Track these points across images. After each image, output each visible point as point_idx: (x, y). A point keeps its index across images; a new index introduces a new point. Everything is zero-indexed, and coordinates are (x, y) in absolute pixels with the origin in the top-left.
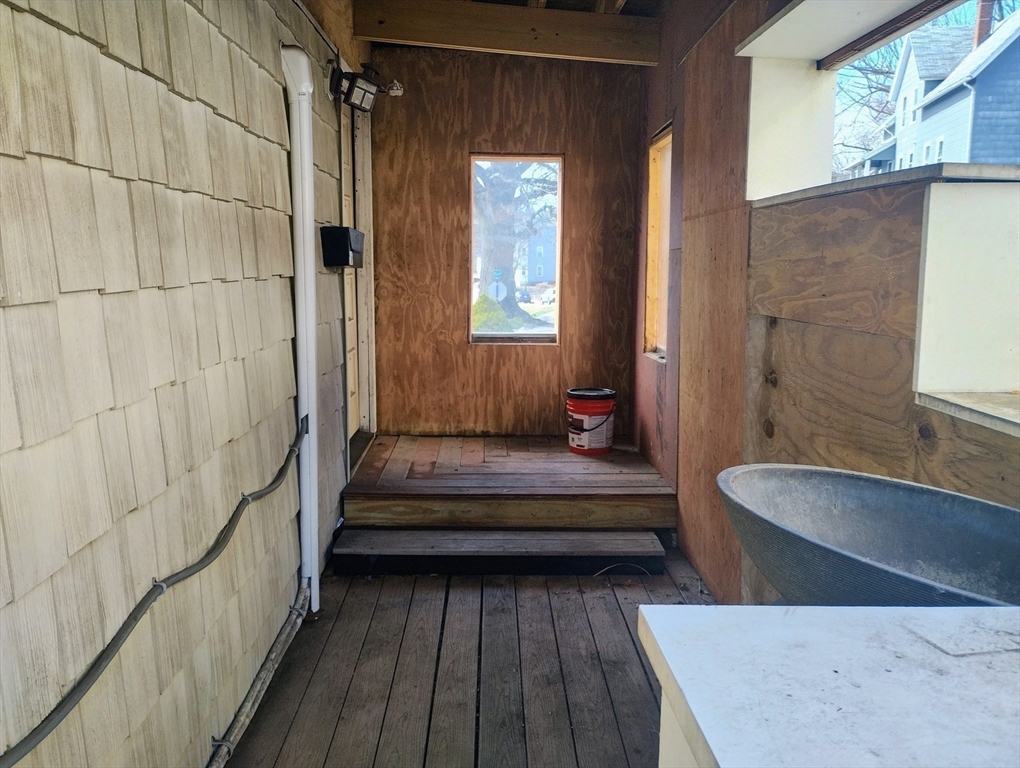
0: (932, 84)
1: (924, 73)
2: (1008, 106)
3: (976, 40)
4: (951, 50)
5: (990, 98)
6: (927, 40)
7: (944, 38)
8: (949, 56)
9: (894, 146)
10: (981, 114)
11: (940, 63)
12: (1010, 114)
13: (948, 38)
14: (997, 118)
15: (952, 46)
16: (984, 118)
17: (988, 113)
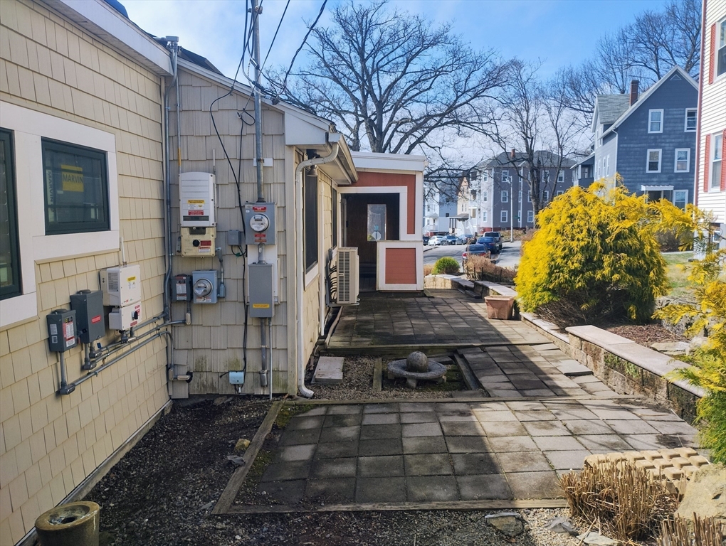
0: (606, 126)
1: (603, 121)
2: (635, 142)
3: (630, 103)
4: (619, 107)
5: (626, 138)
6: (606, 102)
7: (615, 101)
8: (617, 111)
9: (594, 157)
10: (621, 145)
11: (612, 115)
12: (636, 146)
13: (617, 101)
14: (630, 147)
15: (620, 105)
16: (623, 147)
17: (625, 145)
